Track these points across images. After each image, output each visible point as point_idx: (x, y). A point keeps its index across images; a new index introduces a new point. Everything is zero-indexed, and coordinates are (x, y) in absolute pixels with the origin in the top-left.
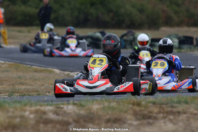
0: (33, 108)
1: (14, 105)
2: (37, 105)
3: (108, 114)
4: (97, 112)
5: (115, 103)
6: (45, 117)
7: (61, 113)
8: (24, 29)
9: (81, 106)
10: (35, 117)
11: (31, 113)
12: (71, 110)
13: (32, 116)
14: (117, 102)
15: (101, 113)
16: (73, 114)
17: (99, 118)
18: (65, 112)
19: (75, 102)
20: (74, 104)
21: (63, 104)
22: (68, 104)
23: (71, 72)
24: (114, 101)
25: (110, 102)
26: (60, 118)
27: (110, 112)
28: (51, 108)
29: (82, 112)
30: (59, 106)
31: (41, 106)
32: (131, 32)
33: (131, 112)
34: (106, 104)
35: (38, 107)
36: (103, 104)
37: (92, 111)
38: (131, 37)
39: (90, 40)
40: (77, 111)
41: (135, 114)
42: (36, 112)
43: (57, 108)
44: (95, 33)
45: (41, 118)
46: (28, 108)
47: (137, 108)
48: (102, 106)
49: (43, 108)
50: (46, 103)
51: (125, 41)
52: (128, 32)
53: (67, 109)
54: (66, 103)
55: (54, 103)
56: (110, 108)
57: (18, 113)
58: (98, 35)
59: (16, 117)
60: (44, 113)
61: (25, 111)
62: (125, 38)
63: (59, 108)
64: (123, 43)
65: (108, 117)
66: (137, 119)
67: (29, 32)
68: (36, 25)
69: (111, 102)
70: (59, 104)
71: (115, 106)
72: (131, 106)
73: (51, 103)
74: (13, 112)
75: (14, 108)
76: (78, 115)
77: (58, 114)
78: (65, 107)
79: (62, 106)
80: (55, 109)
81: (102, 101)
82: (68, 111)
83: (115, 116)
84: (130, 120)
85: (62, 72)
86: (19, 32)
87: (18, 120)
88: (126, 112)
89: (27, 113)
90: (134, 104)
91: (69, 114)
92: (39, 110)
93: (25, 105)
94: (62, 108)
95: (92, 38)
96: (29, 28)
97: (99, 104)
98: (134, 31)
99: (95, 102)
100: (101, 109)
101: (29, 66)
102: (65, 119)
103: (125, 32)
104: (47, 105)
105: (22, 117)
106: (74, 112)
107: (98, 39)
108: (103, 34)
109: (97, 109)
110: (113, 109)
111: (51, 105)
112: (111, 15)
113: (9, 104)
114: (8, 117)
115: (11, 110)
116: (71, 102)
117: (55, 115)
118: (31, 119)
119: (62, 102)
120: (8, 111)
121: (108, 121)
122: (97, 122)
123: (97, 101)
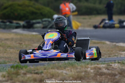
0: (93, 66)
2: (95, 64)
6: (100, 71)
7: (110, 68)
8: (87, 17)
9: (123, 64)
10: (94, 71)
11: (91, 69)
12: (116, 66)
13: (92, 71)
16: (118, 69)
18: (113, 68)
19: (119, 61)
20: (119, 63)
22: (115, 63)
23: (117, 43)
26: (110, 72)
28: (104, 65)
29: (124, 68)
31: (97, 64)
40: (121, 67)
42: (95, 68)
46: (89, 66)
49: (99, 66)
50: (101, 63)
53: (114, 66)
54: (113, 62)
55: (106, 62)
57: (83, 69)
59: (82, 72)
60: (100, 69)
63: (109, 65)
67: (90, 19)
70: (109, 63)
73: (104, 62)
74: (80, 69)
75: (80, 66)
76: (121, 69)
78: (113, 65)
79: (111, 64)
80: (106, 66)
82: (115, 67)
85: (111, 43)
86: (84, 19)
89: (89, 69)
91: (116, 69)
92: (96, 67)
93: (88, 64)
96: (90, 16)
102: (113, 72)
104: (102, 64)
105: (86, 72)
106: (119, 67)
111: (104, 64)
113: (78, 64)
114: (77, 72)
115: (79, 67)
116: (117, 62)
117: (107, 70)
118: (91, 73)
119: (111, 62)
120: (77, 68)
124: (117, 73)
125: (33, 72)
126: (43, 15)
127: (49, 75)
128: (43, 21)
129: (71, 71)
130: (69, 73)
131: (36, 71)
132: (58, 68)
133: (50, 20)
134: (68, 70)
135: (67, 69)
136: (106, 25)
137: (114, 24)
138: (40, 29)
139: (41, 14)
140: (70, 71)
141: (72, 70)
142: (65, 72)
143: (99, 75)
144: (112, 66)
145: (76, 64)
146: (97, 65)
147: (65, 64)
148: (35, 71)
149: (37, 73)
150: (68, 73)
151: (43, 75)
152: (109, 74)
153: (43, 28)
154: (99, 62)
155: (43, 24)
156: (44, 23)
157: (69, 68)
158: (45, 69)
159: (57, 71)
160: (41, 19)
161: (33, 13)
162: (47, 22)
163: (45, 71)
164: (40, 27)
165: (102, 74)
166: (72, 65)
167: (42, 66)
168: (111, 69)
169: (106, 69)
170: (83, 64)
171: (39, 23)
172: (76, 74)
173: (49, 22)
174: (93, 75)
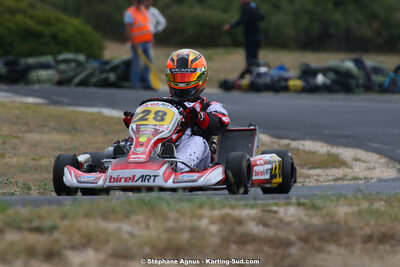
0: (216, 213)
1: (177, 207)
2: (223, 206)
3: (367, 224)
4: (346, 221)
5: (382, 203)
6: (240, 229)
7: (271, 222)
9: (314, 208)
10: (221, 230)
11: (212, 222)
12: (292, 216)
13: (214, 228)
14: (386, 201)
15: (353, 223)
16: (297, 224)
17: (350, 232)
18: (281, 220)
19: (302, 200)
20: (299, 204)
21: (277, 205)
22: (288, 204)
23: (294, 139)
24: (381, 199)
25: (372, 201)
26: (271, 232)
27: (373, 222)
28: (252, 212)
29: (316, 221)
30: (268, 208)
31: (232, 207)
34: (365, 205)
35: (227, 211)
36: (358, 205)
37: (337, 219)
39: (332, 75)
40: (306, 219)
42: (223, 219)
43: (264, 211)
44: (343, 61)
45: (232, 232)
46: (206, 212)
48: (356, 208)
49: (236, 213)
50: (243, 202)
53: (286, 213)
54: (282, 202)
55: (259, 202)
56: (371, 212)
57: (186, 222)
58: (349, 65)
59: (181, 230)
60: (240, 222)
61: (200, 217)
63: (269, 211)
65: (368, 231)
68: (224, 45)
69: (375, 200)
70: (268, 205)
71: (383, 209)
73: (252, 202)
74: (177, 221)
75: (177, 211)
76: (307, 227)
77: (266, 225)
78: (281, 211)
79: (275, 208)
80: (261, 214)
81: (356, 198)
82: (287, 219)
83: (383, 230)
85: (275, 140)
87: (186, 236)
89: (204, 222)
91: (289, 224)
92: (228, 215)
93: (201, 206)
94: (275, 212)
95: (336, 71)
97: (350, 205)
99: (341, 201)
100: (353, 214)
102: (282, 234)
104: (246, 206)
105: (194, 230)
106: (300, 220)
107: (348, 74)
108: (358, 63)
109: (346, 215)
110: (378, 214)
111: (252, 207)
112: (376, 25)
113: (168, 204)
114: (167, 230)
115: (173, 215)
116: (294, 200)
117: (261, 227)
118: (212, 235)
119: (276, 201)
120: (166, 218)
121: (368, 239)
122: (345, 240)
123: (346, 198)
124: (293, 237)
125: (25, 225)
126: (60, 43)
127: (76, 238)
128: (58, 62)
129: (148, 227)
130: (142, 233)
131: (36, 224)
132: (105, 216)
133: (81, 58)
134: (138, 222)
135: (134, 218)
136: (261, 81)
137: (286, 80)
138: (48, 86)
139: (54, 37)
140: (143, 226)
141: (152, 223)
142: (126, 227)
143: (235, 242)
144: (277, 216)
145: (164, 204)
146: (231, 211)
147: (130, 203)
148: (30, 221)
149: (38, 230)
150: (137, 231)
151: (56, 235)
152: (269, 241)
153: (60, 83)
154: (236, 200)
155: (59, 72)
156: (63, 67)
157: (140, 217)
158: (64, 217)
159: (103, 224)
160: (54, 54)
161: (28, 34)
162: (73, 65)
163: (65, 223)
164: (49, 81)
165: (244, 240)
166: (152, 208)
167: (54, 207)
168: (275, 225)
169: (258, 224)
170: (186, 206)
171: (46, 66)
172: (164, 236)
173: (79, 64)
174: (215, 240)
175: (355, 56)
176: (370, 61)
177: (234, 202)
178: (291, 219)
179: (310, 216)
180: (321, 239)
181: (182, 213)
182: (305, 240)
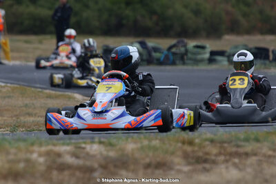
0: (43, 149)
1: (16, 145)
2: (48, 144)
3: (147, 156)
4: (132, 154)
5: (158, 141)
6: (59, 160)
7: (82, 155)
8: (33, 38)
9: (111, 145)
10: (46, 161)
11: (40, 155)
12: (95, 150)
13: (41, 160)
14: (160, 140)
15: (137, 155)
16: (99, 156)
17: (136, 162)
18: (88, 154)
19: (102, 140)
20: (100, 143)
21: (85, 143)
22: (93, 142)
24: (156, 139)
25: (150, 140)
26: (80, 162)
27: (151, 154)
28: (68, 148)
29: (112, 154)
30: (79, 145)
31: (54, 145)
32: (183, 42)
33: (179, 153)
34: (146, 143)
35: (50, 147)
36: (141, 143)
37: (126, 152)
38: (183, 49)
40: (105, 153)
41: (186, 156)
42: (48, 154)
43: (76, 147)
45: (54, 162)
46: (36, 148)
47: (188, 149)
48: (139, 145)
49: (57, 149)
50: (62, 142)
51: (174, 54)
52: (178, 42)
53: (91, 149)
54: (89, 141)
55: (73, 141)
56: (150, 148)
57: (22, 155)
59: (19, 161)
60: (59, 155)
61: (32, 152)
62: (174, 50)
63: (80, 148)
64: (171, 57)
65: (147, 160)
66: (189, 164)
67: (41, 42)
68: (50, 33)
69: (152, 139)
70: (79, 143)
71: (158, 145)
72: (180, 145)
73: (68, 141)
74: (16, 154)
75: (16, 148)
76: (106, 158)
77: (77, 157)
78: (88, 147)
79: (83, 145)
80: (74, 149)
81: (140, 138)
82: (92, 153)
83: (158, 160)
84: (179, 164)
85: (86, 98)
86: (26, 42)
87: (22, 165)
88: (173, 153)
89: (35, 156)
90: (183, 143)
91: (94, 156)
92: (51, 151)
93: (33, 144)
94: (84, 148)
96: (40, 37)
97: (135, 143)
98: (186, 40)
99: (130, 140)
100: (137, 149)
101: (40, 90)
102: (88, 163)
103: (173, 42)
104: (64, 144)
105: (28, 161)
106: (101, 154)
109: (133, 150)
110: (155, 149)
111: (68, 145)
112: (155, 18)
113: (10, 143)
114: (9, 162)
115: (13, 151)
116: (97, 140)
117: (74, 158)
118: (40, 164)
119: (84, 140)
120: (8, 153)
121: (148, 166)
122: (132, 167)
123: (132, 138)
124: (96, 166)
143: (56, 169)
144: (85, 151)
145: (7, 143)
146: (53, 148)
152: (80, 168)
154: (57, 140)
165: (62, 167)
168: (84, 157)
169: (72, 156)
170: (22, 145)
172: (7, 166)
174: (42, 168)
175: (140, 39)
176: (151, 43)
177: (55, 142)
178: (95, 153)
179: (108, 151)
180: (115, 166)
181: (19, 149)
182: (104, 167)
